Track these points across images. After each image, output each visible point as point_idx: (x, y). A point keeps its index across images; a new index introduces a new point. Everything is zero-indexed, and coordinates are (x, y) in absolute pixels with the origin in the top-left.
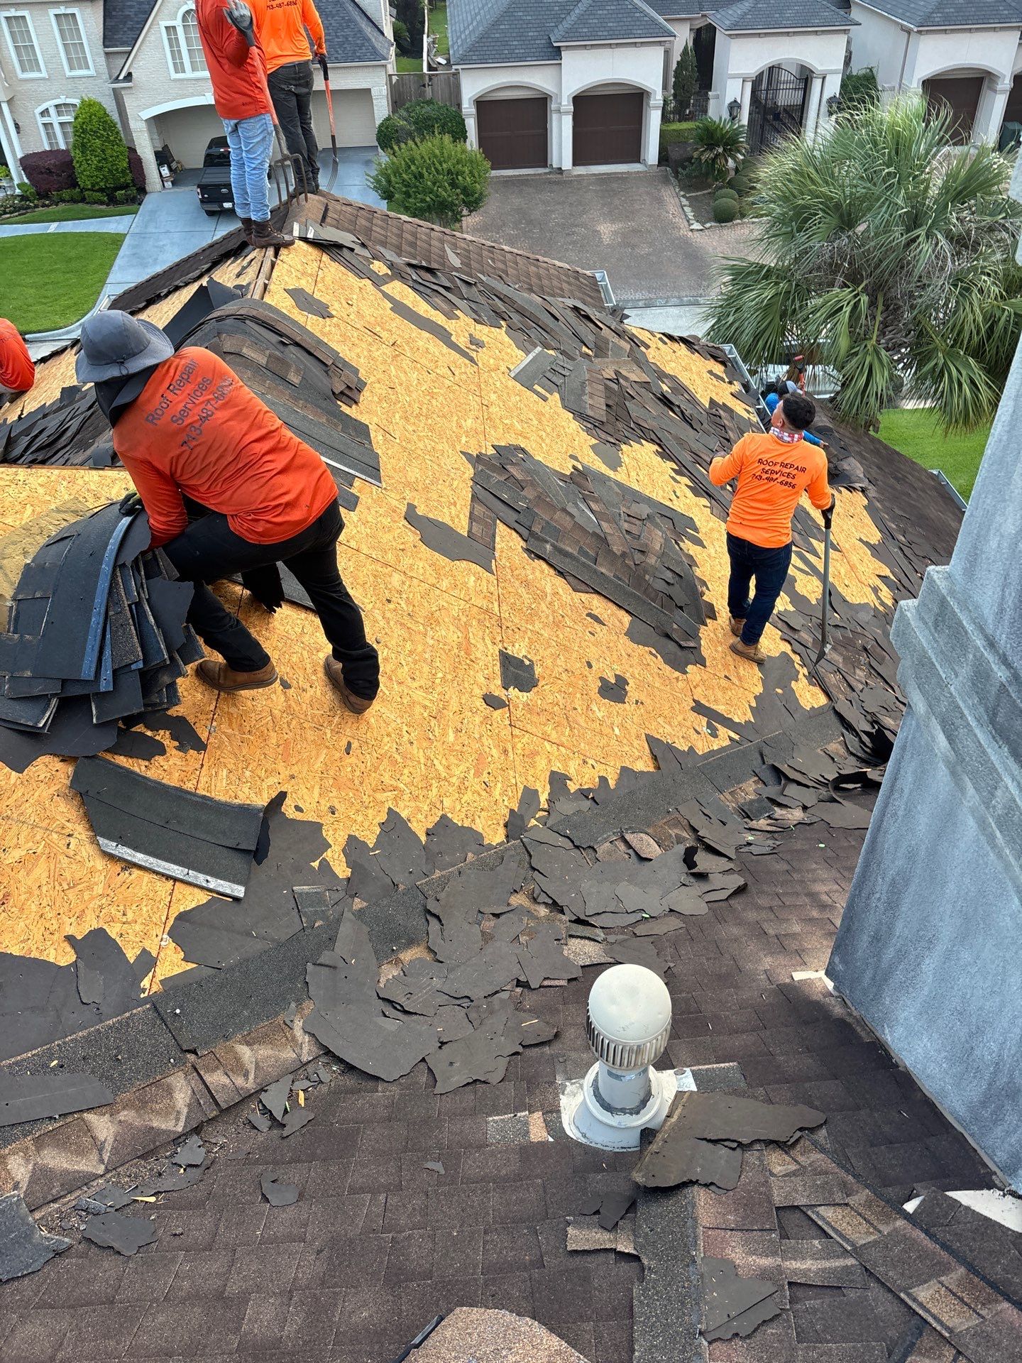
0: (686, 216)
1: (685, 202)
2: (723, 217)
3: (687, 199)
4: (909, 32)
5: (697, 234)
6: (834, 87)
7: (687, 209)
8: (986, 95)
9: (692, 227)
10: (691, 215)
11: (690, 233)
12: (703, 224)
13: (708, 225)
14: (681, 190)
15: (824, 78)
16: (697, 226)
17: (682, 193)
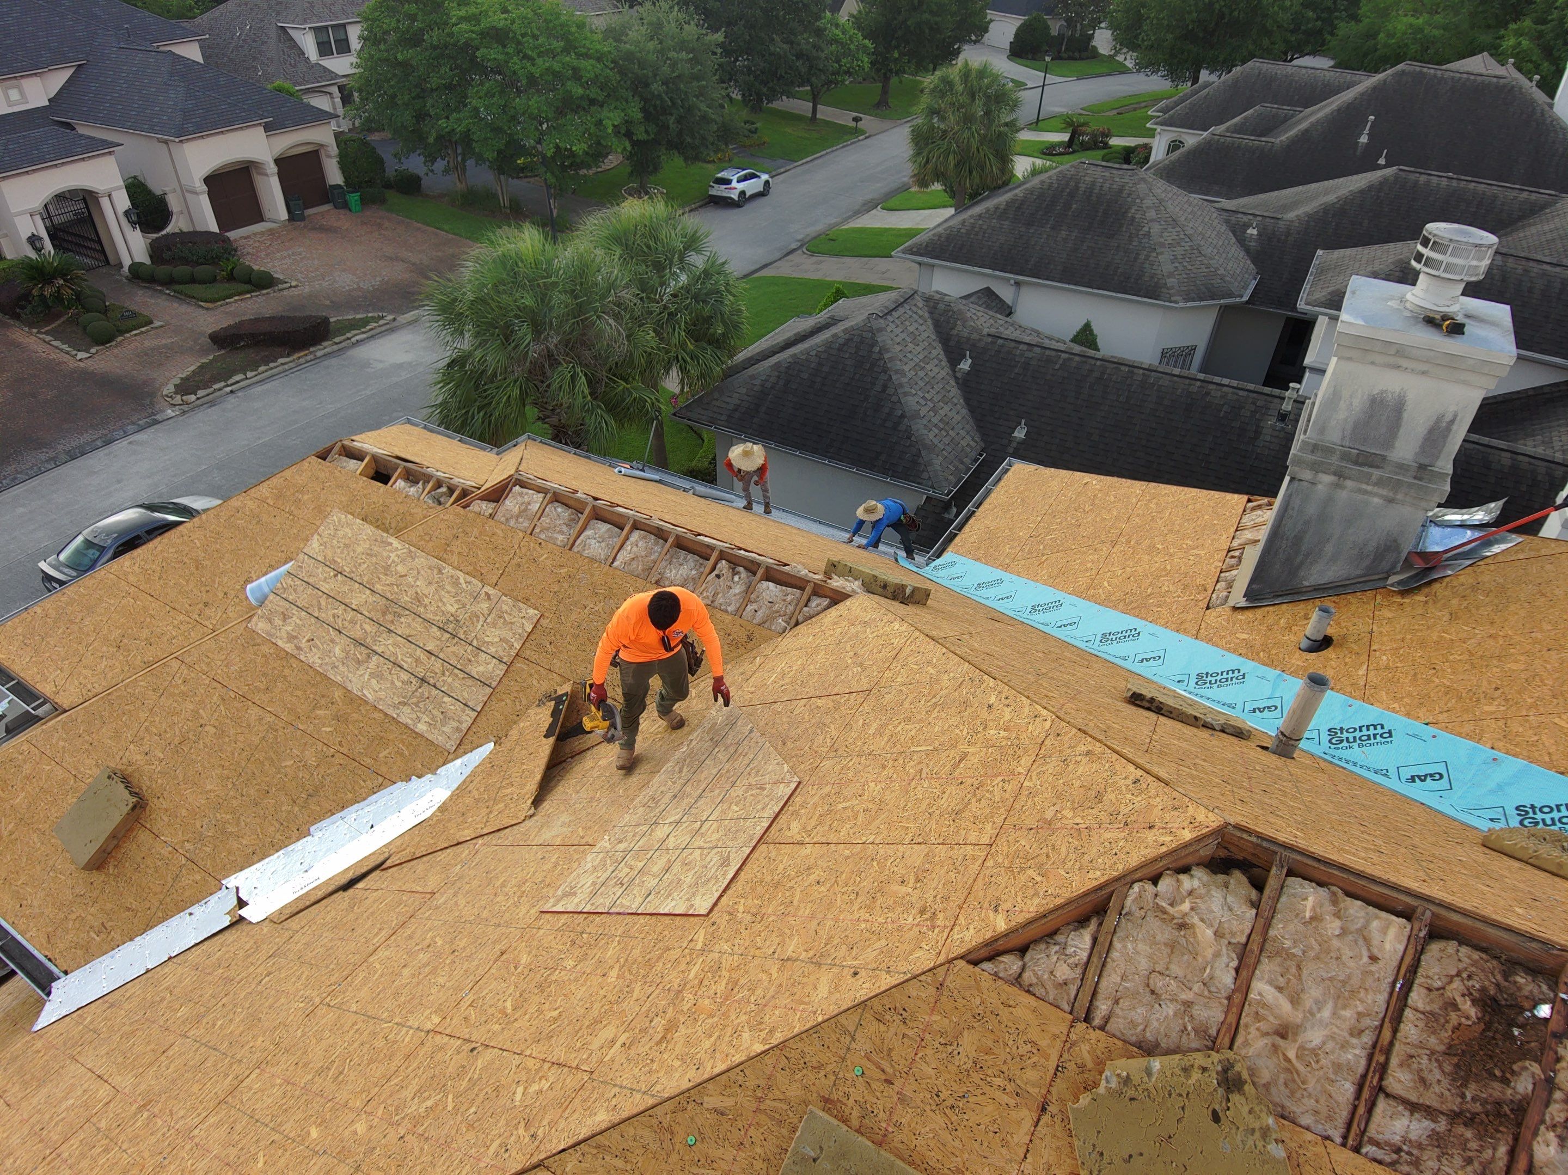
0: (62, 350)
1: (48, 338)
2: (104, 339)
3: (46, 333)
4: (166, 142)
5: (89, 362)
6: (123, 202)
7: (54, 343)
8: (259, 180)
9: (79, 357)
10: (65, 347)
11: (81, 364)
12: (87, 351)
13: (93, 350)
14: (31, 327)
15: (110, 196)
16: (81, 355)
17: (35, 331)
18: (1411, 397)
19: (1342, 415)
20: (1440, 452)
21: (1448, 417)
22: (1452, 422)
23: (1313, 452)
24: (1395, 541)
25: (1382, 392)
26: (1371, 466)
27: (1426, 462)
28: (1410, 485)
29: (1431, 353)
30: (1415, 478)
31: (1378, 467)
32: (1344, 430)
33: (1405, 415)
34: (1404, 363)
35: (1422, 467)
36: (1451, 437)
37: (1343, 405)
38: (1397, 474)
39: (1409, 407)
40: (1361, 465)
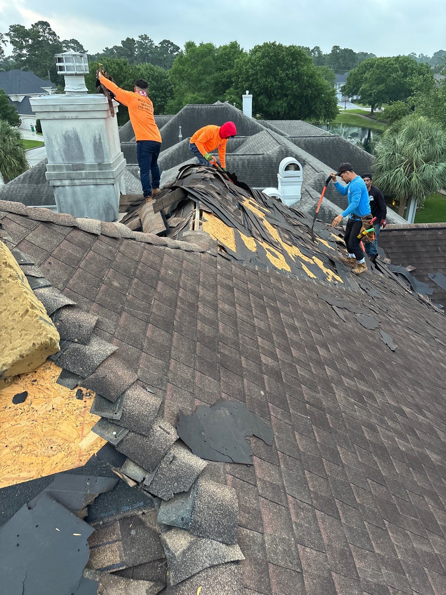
18: (78, 130)
19: (57, 148)
20: (103, 154)
21: (98, 137)
22: (100, 138)
23: (54, 170)
24: (109, 203)
25: (67, 132)
26: (80, 170)
27: (100, 161)
28: (99, 173)
29: (73, 106)
30: (99, 170)
31: (83, 170)
32: (61, 156)
33: (81, 141)
34: (67, 115)
35: (99, 164)
36: (103, 147)
37: (55, 143)
38: (92, 170)
39: (80, 136)
40: (76, 170)
